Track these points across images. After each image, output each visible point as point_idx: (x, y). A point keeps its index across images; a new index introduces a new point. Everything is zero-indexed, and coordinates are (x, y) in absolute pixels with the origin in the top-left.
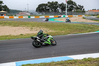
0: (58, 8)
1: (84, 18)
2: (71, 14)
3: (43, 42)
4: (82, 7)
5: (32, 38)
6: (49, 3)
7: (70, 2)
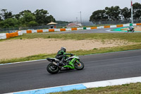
0: (120, 15)
6: (107, 8)
7: (136, 6)
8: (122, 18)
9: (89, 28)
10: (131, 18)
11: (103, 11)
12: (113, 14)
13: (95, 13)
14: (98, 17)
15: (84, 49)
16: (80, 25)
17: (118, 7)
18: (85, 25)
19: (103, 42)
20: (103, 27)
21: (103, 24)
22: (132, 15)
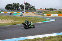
0: (19, 7)
1: (35, 14)
2: (28, 11)
4: (34, 7)
5: (23, 24)
6: (13, 4)
7: (27, 4)
11: (12, 5)
12: (16, 7)
14: (9, 7)
17: (18, 4)
20: (10, 12)
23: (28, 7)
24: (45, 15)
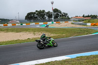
0: (45, 16)
2: (58, 21)
3: (46, 44)
4: (67, 14)
5: (37, 41)
6: (37, 11)
7: (56, 10)
8: (47, 18)
9: (25, 24)
10: (53, 19)
11: (34, 13)
12: (41, 15)
13: (29, 14)
14: (30, 17)
15: (20, 39)
16: (18, 22)
17: (44, 11)
18: (21, 22)
19: (35, 34)
20: (34, 24)
21: (34, 22)
22: (53, 16)
23: (58, 15)
24: (89, 24)
